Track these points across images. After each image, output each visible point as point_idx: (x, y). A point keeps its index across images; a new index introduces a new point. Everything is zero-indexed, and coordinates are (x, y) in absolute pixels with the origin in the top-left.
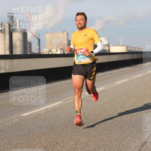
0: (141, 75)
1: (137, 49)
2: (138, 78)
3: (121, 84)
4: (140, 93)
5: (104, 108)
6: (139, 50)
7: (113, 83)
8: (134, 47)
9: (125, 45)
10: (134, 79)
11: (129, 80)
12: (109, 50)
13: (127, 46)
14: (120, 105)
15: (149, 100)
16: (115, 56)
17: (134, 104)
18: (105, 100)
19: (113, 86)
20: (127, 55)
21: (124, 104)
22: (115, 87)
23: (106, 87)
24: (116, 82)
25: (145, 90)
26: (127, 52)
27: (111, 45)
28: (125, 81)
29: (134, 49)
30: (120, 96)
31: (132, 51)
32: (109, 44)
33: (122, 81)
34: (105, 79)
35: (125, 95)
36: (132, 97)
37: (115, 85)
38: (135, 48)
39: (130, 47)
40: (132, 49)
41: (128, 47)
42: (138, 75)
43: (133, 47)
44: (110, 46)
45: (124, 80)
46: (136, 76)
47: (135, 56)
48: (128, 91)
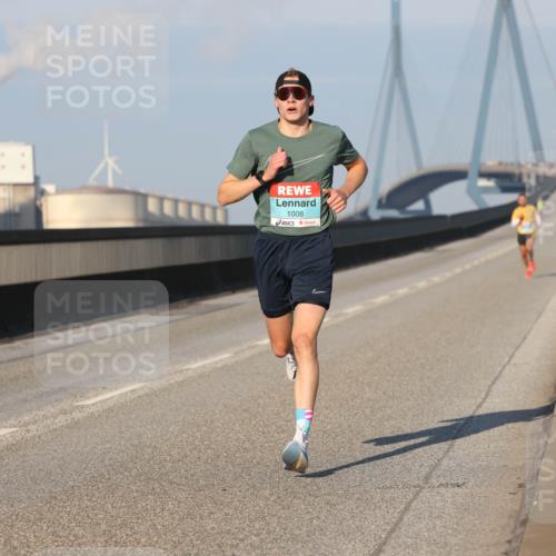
0: (224, 357)
1: (196, 214)
2: (203, 375)
3: (110, 410)
4: (218, 457)
5: (15, 543)
6: (208, 217)
7: (65, 405)
8: (182, 197)
9: (127, 188)
10: (179, 378)
11: (156, 385)
12: (38, 213)
13: (142, 191)
14: (103, 527)
15: (268, 499)
16: (76, 248)
17: (182, 519)
18: (20, 501)
19: (62, 420)
20: (141, 244)
21: (124, 525)
22: (76, 424)
23: (26, 424)
24: (83, 396)
25: (247, 445)
26: (141, 225)
27: (50, 188)
28: (133, 391)
29: (182, 211)
30: (102, 475)
31: (167, 223)
32: (36, 178)
33: (116, 393)
34: (17, 378)
35: (134, 472)
36: (171, 483)
37: (77, 415)
38: (190, 204)
39: (161, 200)
40: (168, 209)
41: (145, 196)
42: (205, 356)
43: (176, 202)
44: (42, 193)
45: (129, 388)
46: (196, 365)
47: (189, 253)
48: (150, 450)
